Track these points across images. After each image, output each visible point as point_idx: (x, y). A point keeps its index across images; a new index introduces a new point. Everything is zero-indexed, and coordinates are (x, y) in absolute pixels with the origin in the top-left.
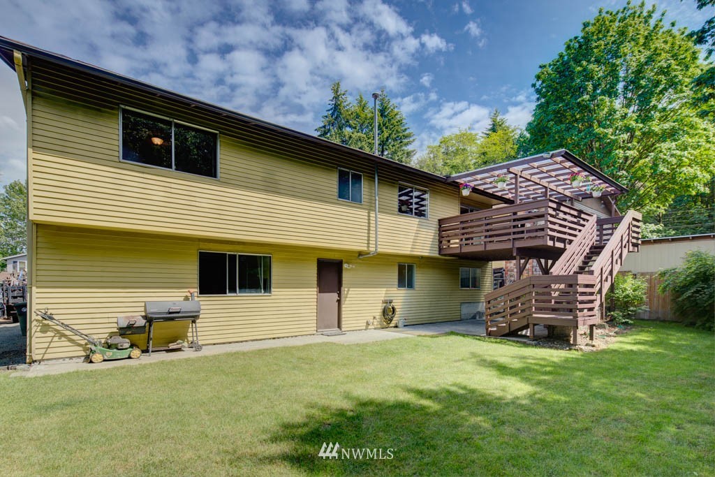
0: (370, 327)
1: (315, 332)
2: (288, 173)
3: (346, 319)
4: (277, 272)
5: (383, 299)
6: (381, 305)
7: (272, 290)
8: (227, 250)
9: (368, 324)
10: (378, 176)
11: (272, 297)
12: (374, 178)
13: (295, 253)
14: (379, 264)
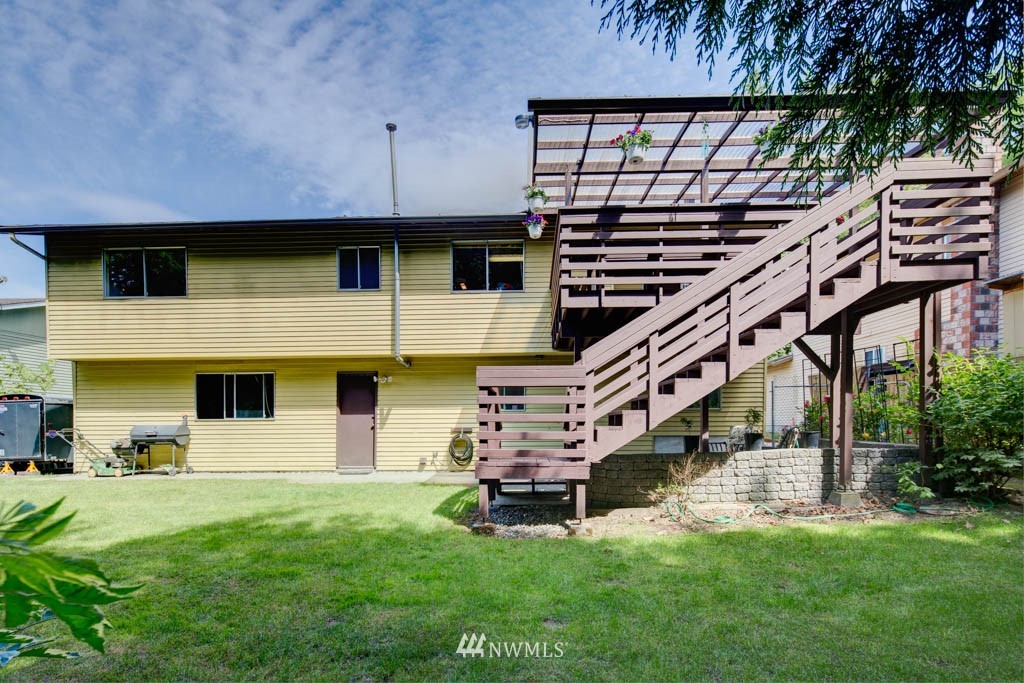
0: (426, 468)
1: (334, 469)
2: (263, 272)
3: (382, 454)
4: (280, 392)
5: (454, 426)
6: (449, 435)
7: (276, 412)
8: (224, 371)
9: (423, 464)
10: (399, 243)
11: (275, 423)
12: (394, 248)
13: (307, 368)
14: (446, 374)
